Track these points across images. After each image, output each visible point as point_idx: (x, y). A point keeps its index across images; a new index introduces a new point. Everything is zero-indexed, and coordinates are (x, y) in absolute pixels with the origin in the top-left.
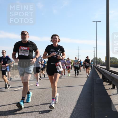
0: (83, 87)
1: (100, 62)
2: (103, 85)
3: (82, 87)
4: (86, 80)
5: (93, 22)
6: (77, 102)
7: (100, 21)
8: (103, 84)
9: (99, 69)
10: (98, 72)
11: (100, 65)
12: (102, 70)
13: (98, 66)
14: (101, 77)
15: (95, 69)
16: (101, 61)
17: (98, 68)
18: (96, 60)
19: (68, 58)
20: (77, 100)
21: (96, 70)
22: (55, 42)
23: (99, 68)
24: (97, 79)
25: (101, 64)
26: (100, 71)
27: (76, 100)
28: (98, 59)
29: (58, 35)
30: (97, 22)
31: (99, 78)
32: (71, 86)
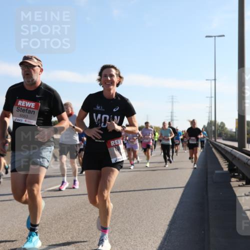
0: (184, 191)
1: (223, 132)
2: (231, 185)
3: (181, 190)
4: (191, 174)
5: (207, 37)
6: (169, 225)
7: (224, 36)
8: (231, 183)
9: (220, 149)
10: (218, 156)
11: (224, 139)
12: (227, 151)
13: (218, 140)
14: (225, 168)
15: (211, 148)
16: (226, 128)
17: (218, 145)
18: (213, 128)
19: (147, 123)
20: (169, 220)
21: (212, 151)
22: (109, 85)
23: (220, 147)
24: (216, 172)
25: (226, 137)
26: (224, 153)
27: (167, 222)
28: (219, 124)
29: (115, 66)
30: (215, 37)
31: (222, 169)
32: (156, 188)
